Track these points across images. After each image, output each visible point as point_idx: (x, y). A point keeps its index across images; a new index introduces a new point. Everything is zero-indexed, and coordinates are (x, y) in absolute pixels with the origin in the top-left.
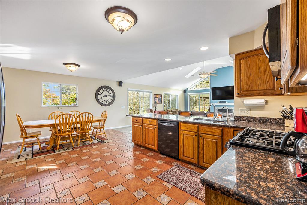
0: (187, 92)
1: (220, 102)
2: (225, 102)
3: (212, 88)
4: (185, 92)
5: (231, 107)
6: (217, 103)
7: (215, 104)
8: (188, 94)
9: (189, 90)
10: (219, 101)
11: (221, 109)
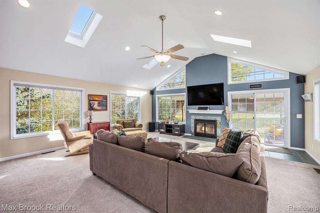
0: (155, 93)
1: (199, 109)
2: (206, 109)
3: (188, 87)
4: (152, 92)
5: (215, 117)
6: (194, 110)
7: (191, 111)
8: (157, 96)
9: (157, 89)
10: (198, 106)
11: (200, 119)
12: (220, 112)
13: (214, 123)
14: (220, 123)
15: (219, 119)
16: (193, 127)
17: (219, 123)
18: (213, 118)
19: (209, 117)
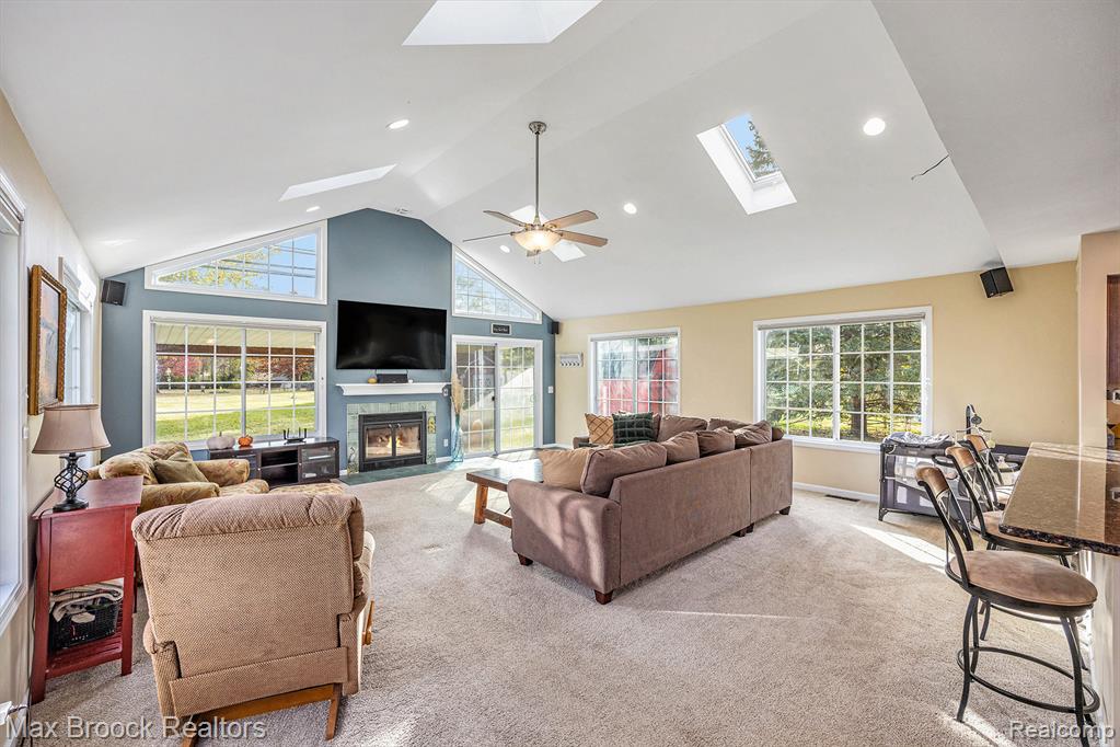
1: (380, 380)
2: (403, 379)
3: (339, 301)
5: (423, 403)
7: (350, 389)
8: (147, 313)
11: (379, 412)
12: (437, 387)
13: (418, 419)
14: (435, 418)
15: (431, 408)
16: (355, 443)
17: (432, 420)
18: (416, 407)
19: (406, 404)
